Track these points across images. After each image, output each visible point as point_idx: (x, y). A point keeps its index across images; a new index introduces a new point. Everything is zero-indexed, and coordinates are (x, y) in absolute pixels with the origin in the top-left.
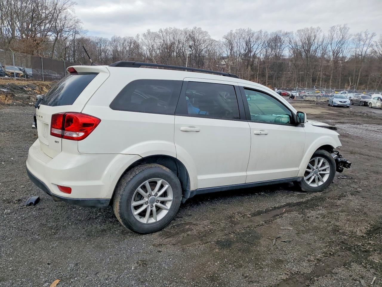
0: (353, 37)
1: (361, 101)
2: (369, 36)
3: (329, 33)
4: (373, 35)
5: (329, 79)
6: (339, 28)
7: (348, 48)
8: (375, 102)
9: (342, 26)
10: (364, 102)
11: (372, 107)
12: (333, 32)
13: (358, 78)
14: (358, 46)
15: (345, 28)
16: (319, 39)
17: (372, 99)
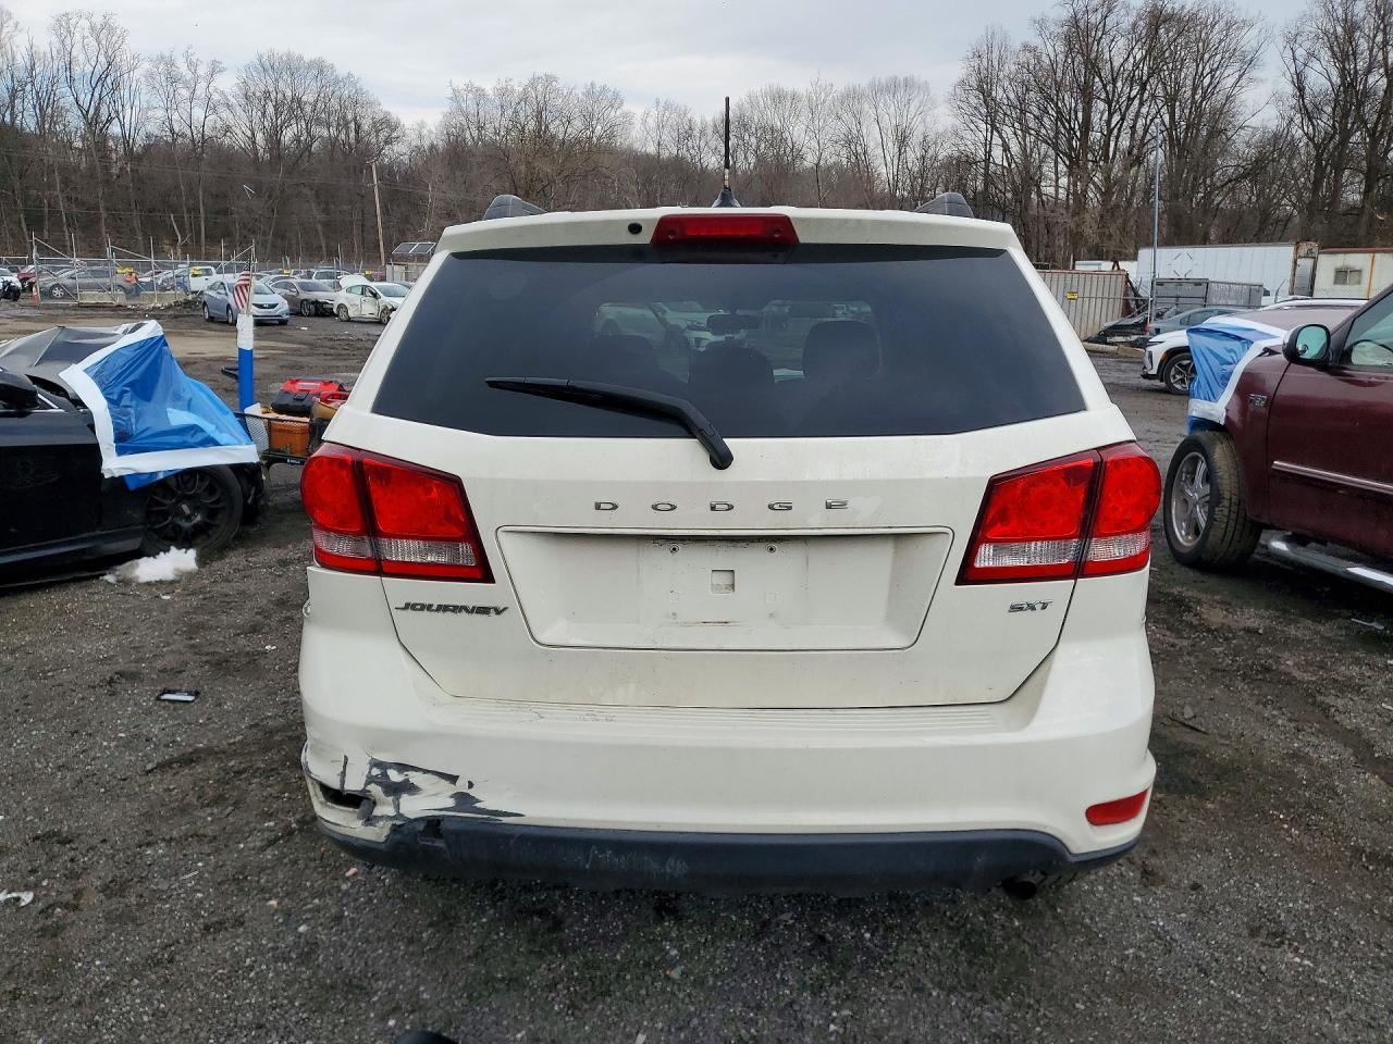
0: (146, 66)
1: (303, 301)
2: (202, 70)
3: (55, 39)
4: (215, 69)
5: (97, 221)
6: (85, 23)
7: (137, 102)
8: (358, 302)
9: (98, 21)
10: (313, 303)
11: (349, 320)
12: (69, 38)
13: (197, 218)
14: (171, 104)
15: (107, 27)
16: (13, 59)
17: (343, 293)
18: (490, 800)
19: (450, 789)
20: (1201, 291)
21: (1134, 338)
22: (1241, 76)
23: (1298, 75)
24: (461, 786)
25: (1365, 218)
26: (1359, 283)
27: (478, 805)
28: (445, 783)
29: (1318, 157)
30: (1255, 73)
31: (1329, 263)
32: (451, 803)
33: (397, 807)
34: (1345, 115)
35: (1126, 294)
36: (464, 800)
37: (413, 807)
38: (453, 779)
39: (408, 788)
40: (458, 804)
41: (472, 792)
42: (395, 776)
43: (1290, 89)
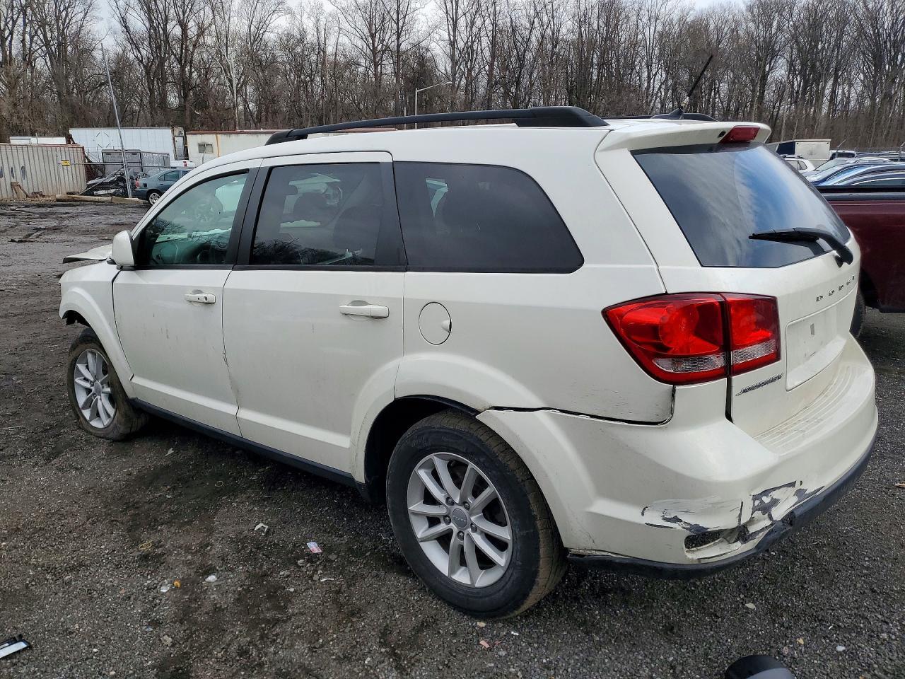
18: (810, 487)
19: (792, 490)
20: (137, 158)
21: (112, 191)
22: (86, 14)
23: (122, 18)
24: (798, 486)
25: (188, 113)
26: (212, 152)
27: (807, 492)
28: (790, 489)
29: (148, 73)
30: (95, 13)
31: (194, 141)
32: (795, 499)
33: (770, 517)
34: (159, 47)
35: (85, 160)
36: (800, 493)
37: (779, 513)
38: (793, 485)
39: (775, 502)
40: (799, 497)
41: (802, 487)
42: (766, 500)
43: (118, 27)
